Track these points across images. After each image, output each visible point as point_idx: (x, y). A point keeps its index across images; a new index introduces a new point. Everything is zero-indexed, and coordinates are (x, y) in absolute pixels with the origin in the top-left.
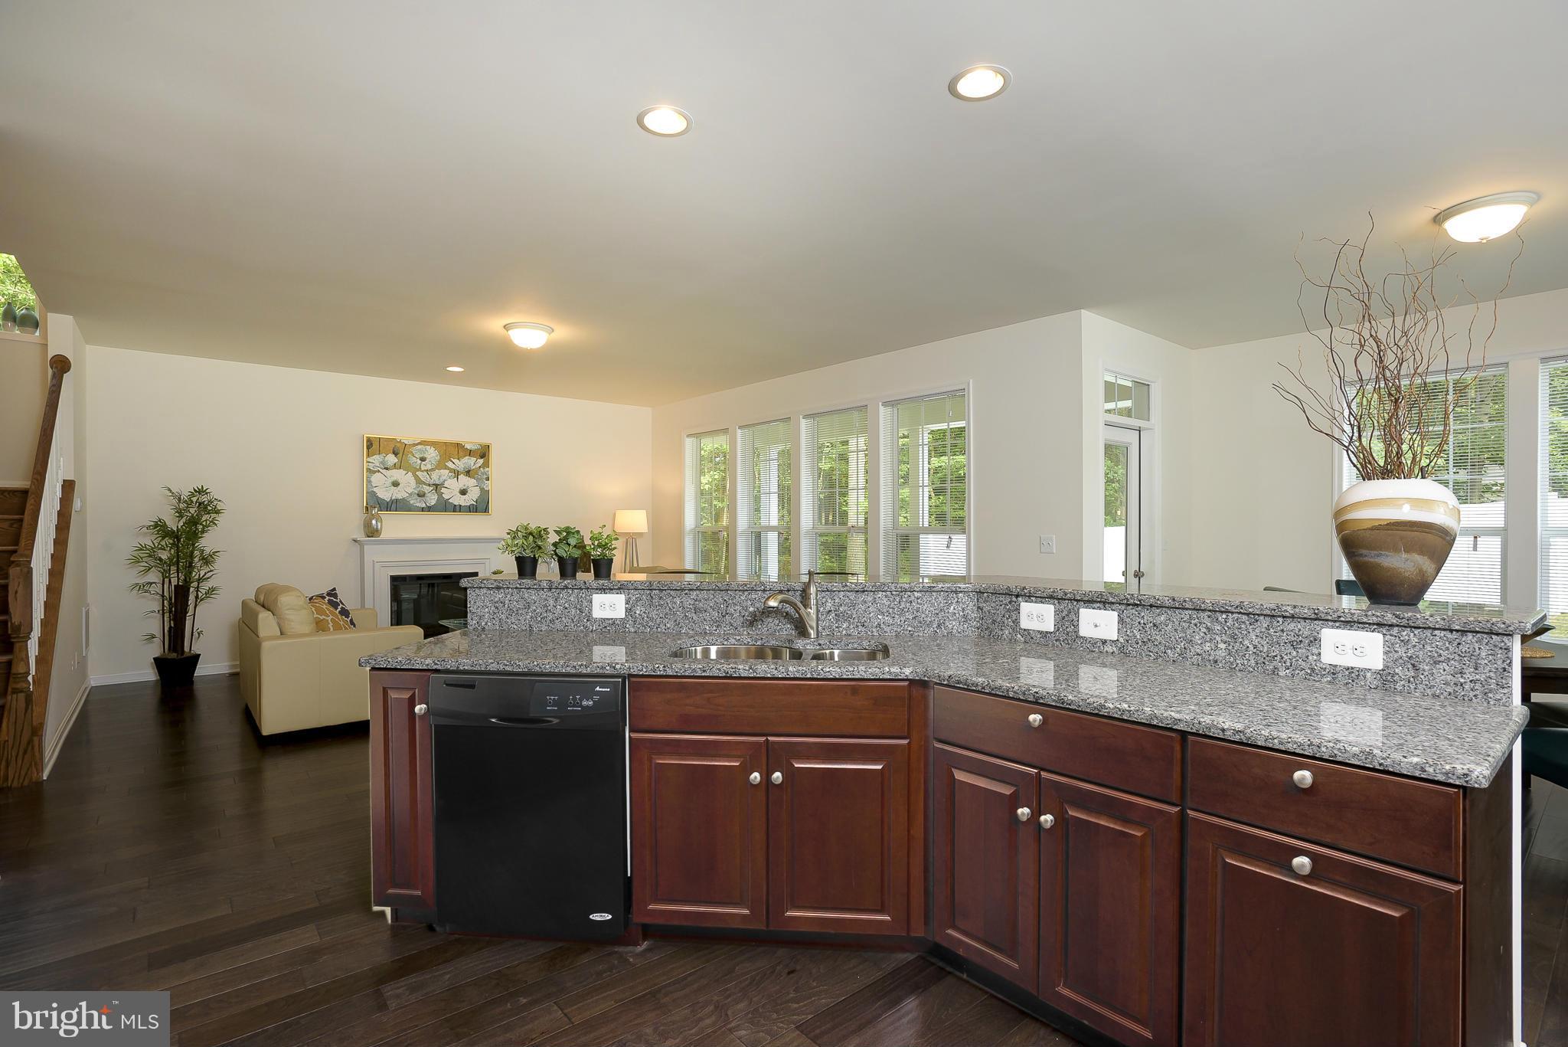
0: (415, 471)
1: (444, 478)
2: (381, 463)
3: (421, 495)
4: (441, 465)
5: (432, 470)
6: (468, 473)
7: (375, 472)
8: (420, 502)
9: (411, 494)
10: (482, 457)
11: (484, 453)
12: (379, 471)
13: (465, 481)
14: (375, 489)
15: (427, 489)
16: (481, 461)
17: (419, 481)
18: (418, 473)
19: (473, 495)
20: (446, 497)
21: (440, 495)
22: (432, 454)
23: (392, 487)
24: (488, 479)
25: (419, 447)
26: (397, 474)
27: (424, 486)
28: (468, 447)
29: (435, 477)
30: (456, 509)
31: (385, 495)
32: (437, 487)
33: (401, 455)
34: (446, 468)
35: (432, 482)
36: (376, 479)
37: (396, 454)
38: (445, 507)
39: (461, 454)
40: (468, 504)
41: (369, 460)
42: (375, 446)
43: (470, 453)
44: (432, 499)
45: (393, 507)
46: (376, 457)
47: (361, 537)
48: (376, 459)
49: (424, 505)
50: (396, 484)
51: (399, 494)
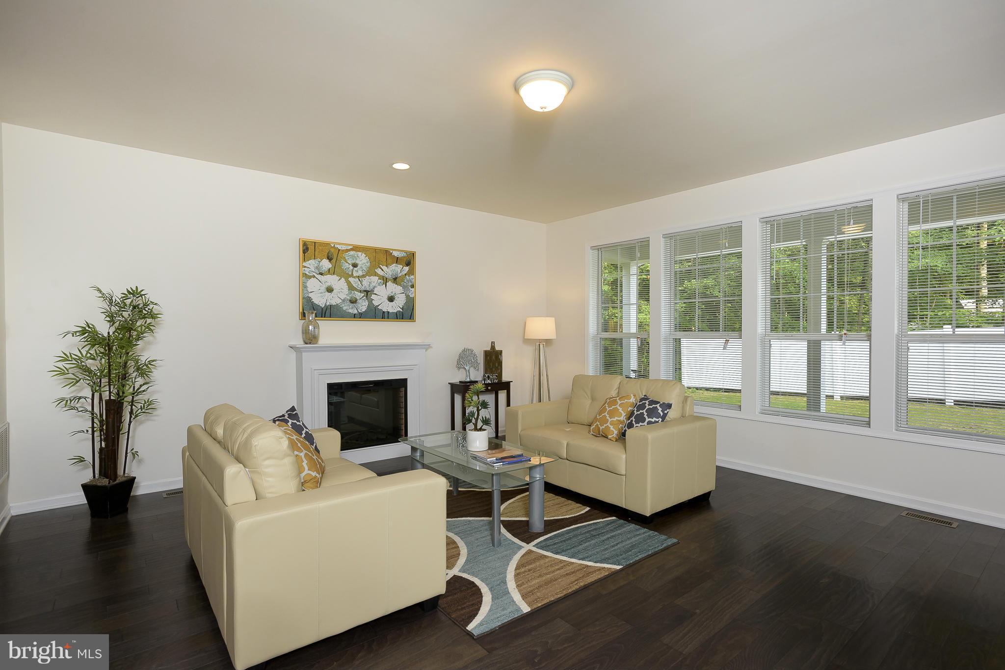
0: (346, 276)
1: (374, 284)
2: (317, 268)
3: (353, 301)
4: (371, 272)
5: (363, 276)
6: (395, 280)
7: (310, 277)
8: (352, 308)
9: (344, 301)
10: (408, 264)
11: (409, 260)
12: (314, 276)
13: (393, 288)
14: (311, 295)
15: (358, 295)
16: (407, 269)
17: (351, 288)
18: (351, 279)
19: (400, 301)
20: (375, 303)
21: (371, 301)
22: (363, 260)
23: (327, 293)
24: (413, 286)
25: (352, 253)
26: (331, 280)
27: (356, 292)
28: (396, 254)
29: (366, 283)
30: (385, 316)
31: (320, 300)
32: (367, 293)
33: (334, 261)
34: (376, 274)
35: (363, 288)
36: (312, 284)
37: (330, 259)
38: (374, 314)
39: (389, 261)
40: (395, 311)
41: (305, 264)
42: (311, 250)
43: (397, 260)
44: (363, 306)
45: (328, 313)
46: (312, 262)
47: (299, 342)
48: (311, 264)
49: (356, 312)
50: (330, 290)
51: (333, 300)
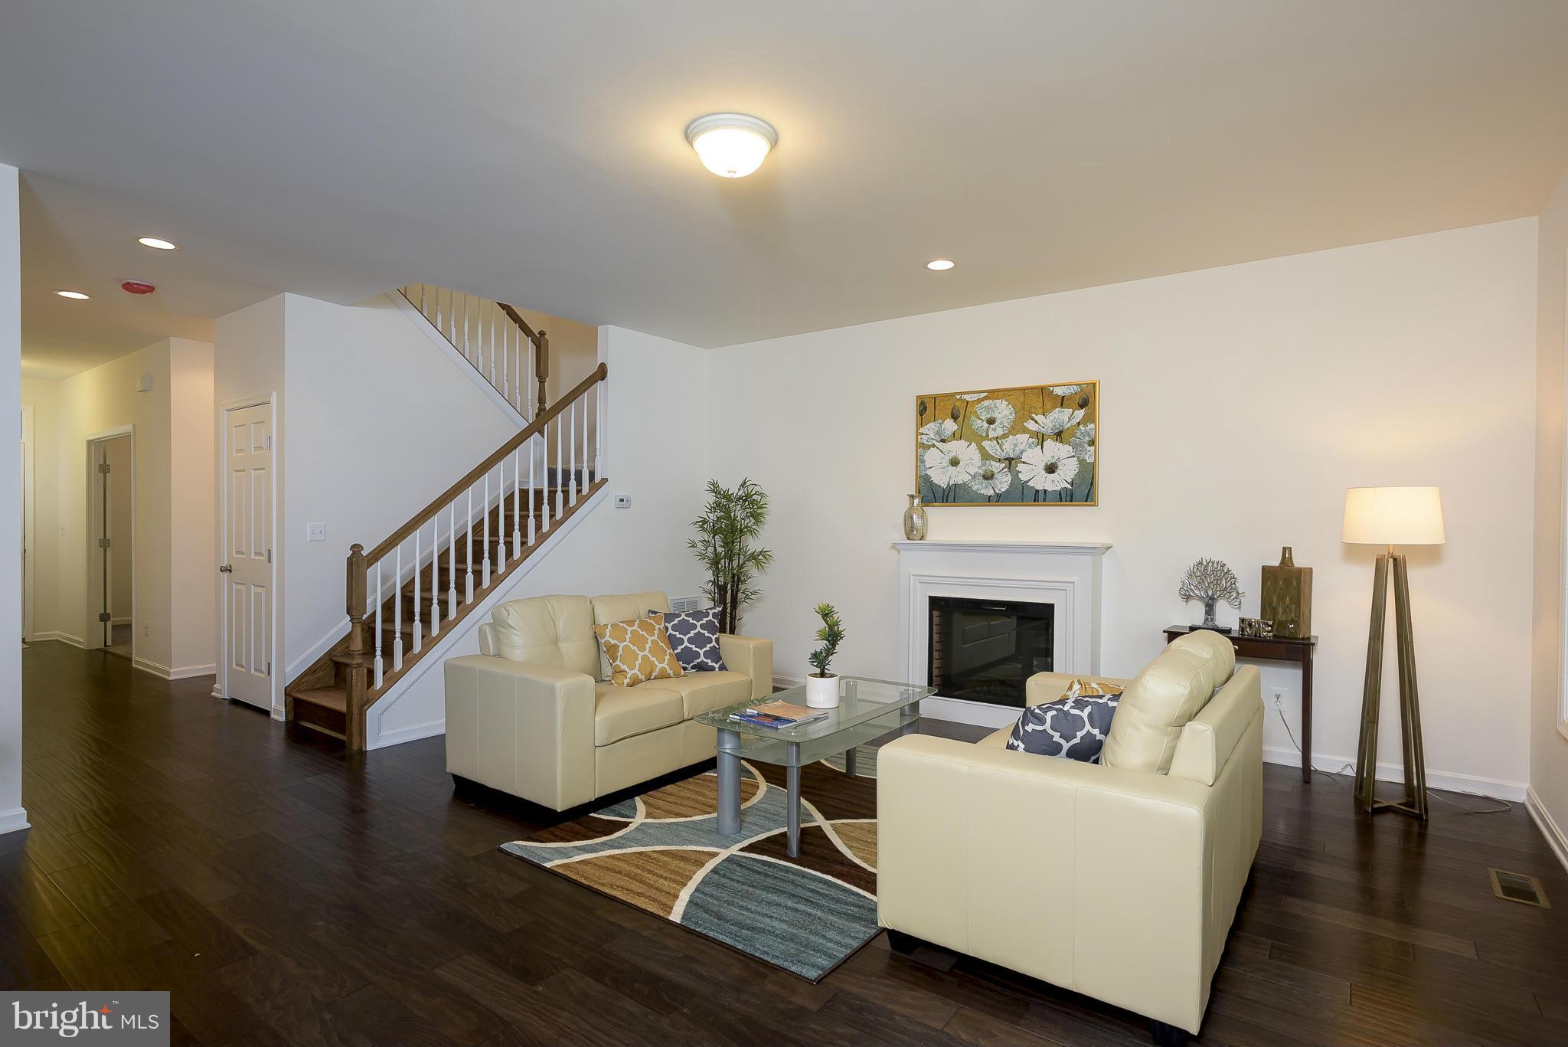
0: (980, 440)
1: (1021, 447)
2: (938, 433)
3: (988, 477)
4: (1016, 428)
5: (1005, 436)
6: (1059, 435)
7: (928, 447)
8: (987, 487)
9: (974, 477)
10: (1083, 404)
11: (1085, 400)
12: (934, 446)
13: (1054, 450)
14: (929, 472)
15: (996, 467)
16: (1080, 414)
17: (986, 456)
18: (986, 444)
19: (1068, 471)
20: (1023, 477)
21: (1015, 475)
22: (1002, 411)
23: (951, 467)
24: (1092, 443)
25: (986, 402)
26: (958, 448)
27: (993, 463)
28: (1058, 391)
29: (1009, 447)
30: (1039, 498)
31: (941, 478)
32: (1010, 462)
33: (961, 418)
34: (1025, 431)
35: (1004, 455)
36: (932, 457)
37: (955, 417)
38: (1022, 495)
39: (1048, 405)
40: (1059, 488)
41: (923, 430)
42: (930, 406)
43: (1063, 402)
44: (1003, 483)
45: (951, 497)
46: (931, 425)
48: (930, 429)
49: (991, 492)
50: (955, 462)
51: (959, 476)
